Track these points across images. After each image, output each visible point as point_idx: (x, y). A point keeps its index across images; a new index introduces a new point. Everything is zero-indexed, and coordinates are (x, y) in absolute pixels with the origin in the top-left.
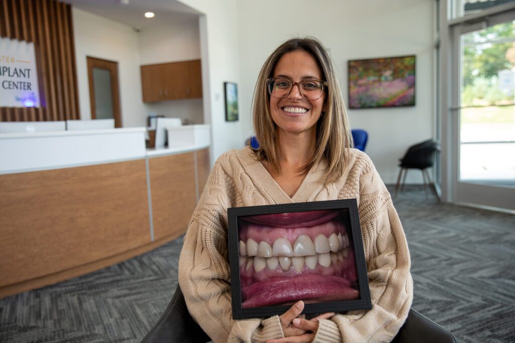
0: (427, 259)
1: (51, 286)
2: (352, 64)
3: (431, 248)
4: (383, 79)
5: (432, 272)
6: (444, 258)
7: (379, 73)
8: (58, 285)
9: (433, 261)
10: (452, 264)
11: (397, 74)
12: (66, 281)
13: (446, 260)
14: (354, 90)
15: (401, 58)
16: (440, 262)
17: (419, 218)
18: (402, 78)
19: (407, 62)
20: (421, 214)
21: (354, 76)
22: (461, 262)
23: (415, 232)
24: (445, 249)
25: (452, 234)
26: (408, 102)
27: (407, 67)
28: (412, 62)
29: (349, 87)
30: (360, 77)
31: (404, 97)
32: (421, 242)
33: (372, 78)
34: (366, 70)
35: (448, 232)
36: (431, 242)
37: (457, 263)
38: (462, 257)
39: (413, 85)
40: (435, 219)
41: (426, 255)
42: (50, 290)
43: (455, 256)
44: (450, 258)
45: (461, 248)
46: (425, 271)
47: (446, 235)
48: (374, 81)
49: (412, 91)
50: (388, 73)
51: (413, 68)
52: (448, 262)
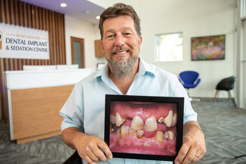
0: (224, 136)
1: (47, 139)
2: (193, 39)
3: (228, 131)
4: (208, 46)
5: (226, 143)
6: (233, 136)
7: (207, 43)
8: (50, 138)
9: (227, 137)
10: (237, 139)
11: (215, 44)
12: (53, 137)
13: (234, 137)
14: (194, 51)
15: (218, 36)
16: (231, 138)
17: (224, 115)
18: (218, 45)
19: (221, 38)
20: (225, 113)
21: (194, 45)
22: (243, 138)
23: (220, 122)
24: (235, 131)
25: (240, 124)
26: (222, 58)
27: (221, 41)
28: (223, 38)
29: (192, 50)
30: (197, 45)
31: (220, 55)
32: (223, 127)
33: (203, 46)
34: (200, 42)
35: (238, 123)
36: (228, 127)
37: (240, 139)
38: (243, 136)
39: (224, 49)
40: (232, 116)
41: (224, 134)
42: (46, 141)
43: (240, 135)
44: (237, 136)
45: (243, 131)
46: (222, 142)
47: (237, 124)
48: (204, 48)
49: (223, 52)
50: (211, 44)
51: (224, 41)
52: (236, 138)
